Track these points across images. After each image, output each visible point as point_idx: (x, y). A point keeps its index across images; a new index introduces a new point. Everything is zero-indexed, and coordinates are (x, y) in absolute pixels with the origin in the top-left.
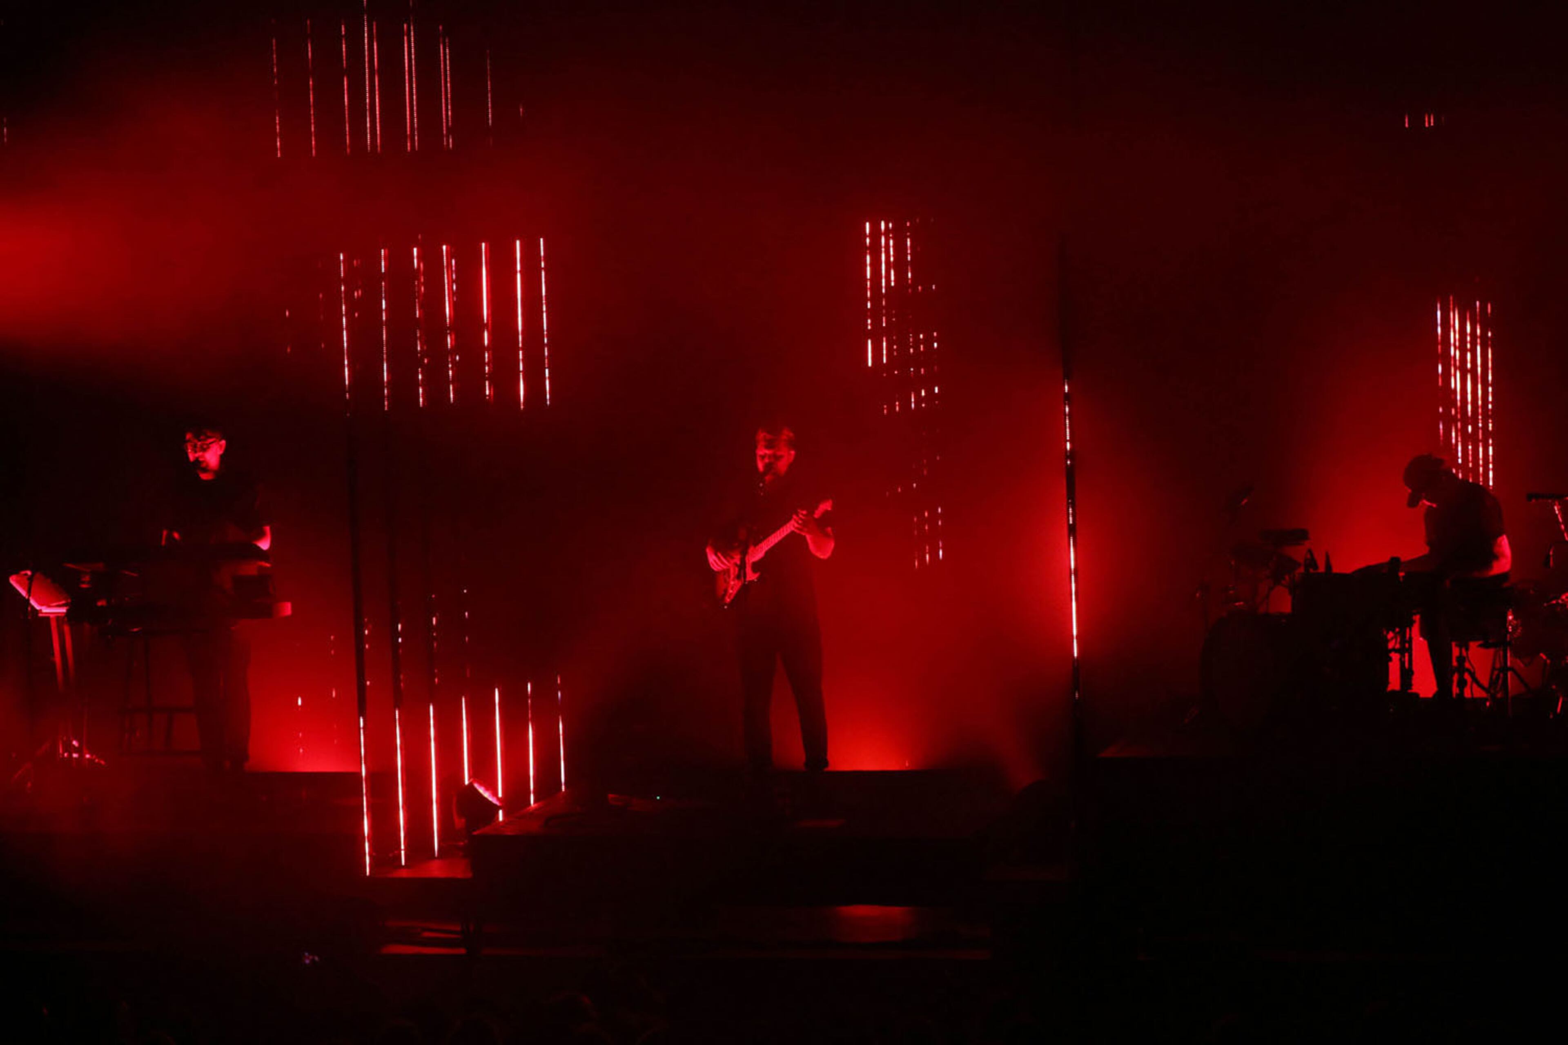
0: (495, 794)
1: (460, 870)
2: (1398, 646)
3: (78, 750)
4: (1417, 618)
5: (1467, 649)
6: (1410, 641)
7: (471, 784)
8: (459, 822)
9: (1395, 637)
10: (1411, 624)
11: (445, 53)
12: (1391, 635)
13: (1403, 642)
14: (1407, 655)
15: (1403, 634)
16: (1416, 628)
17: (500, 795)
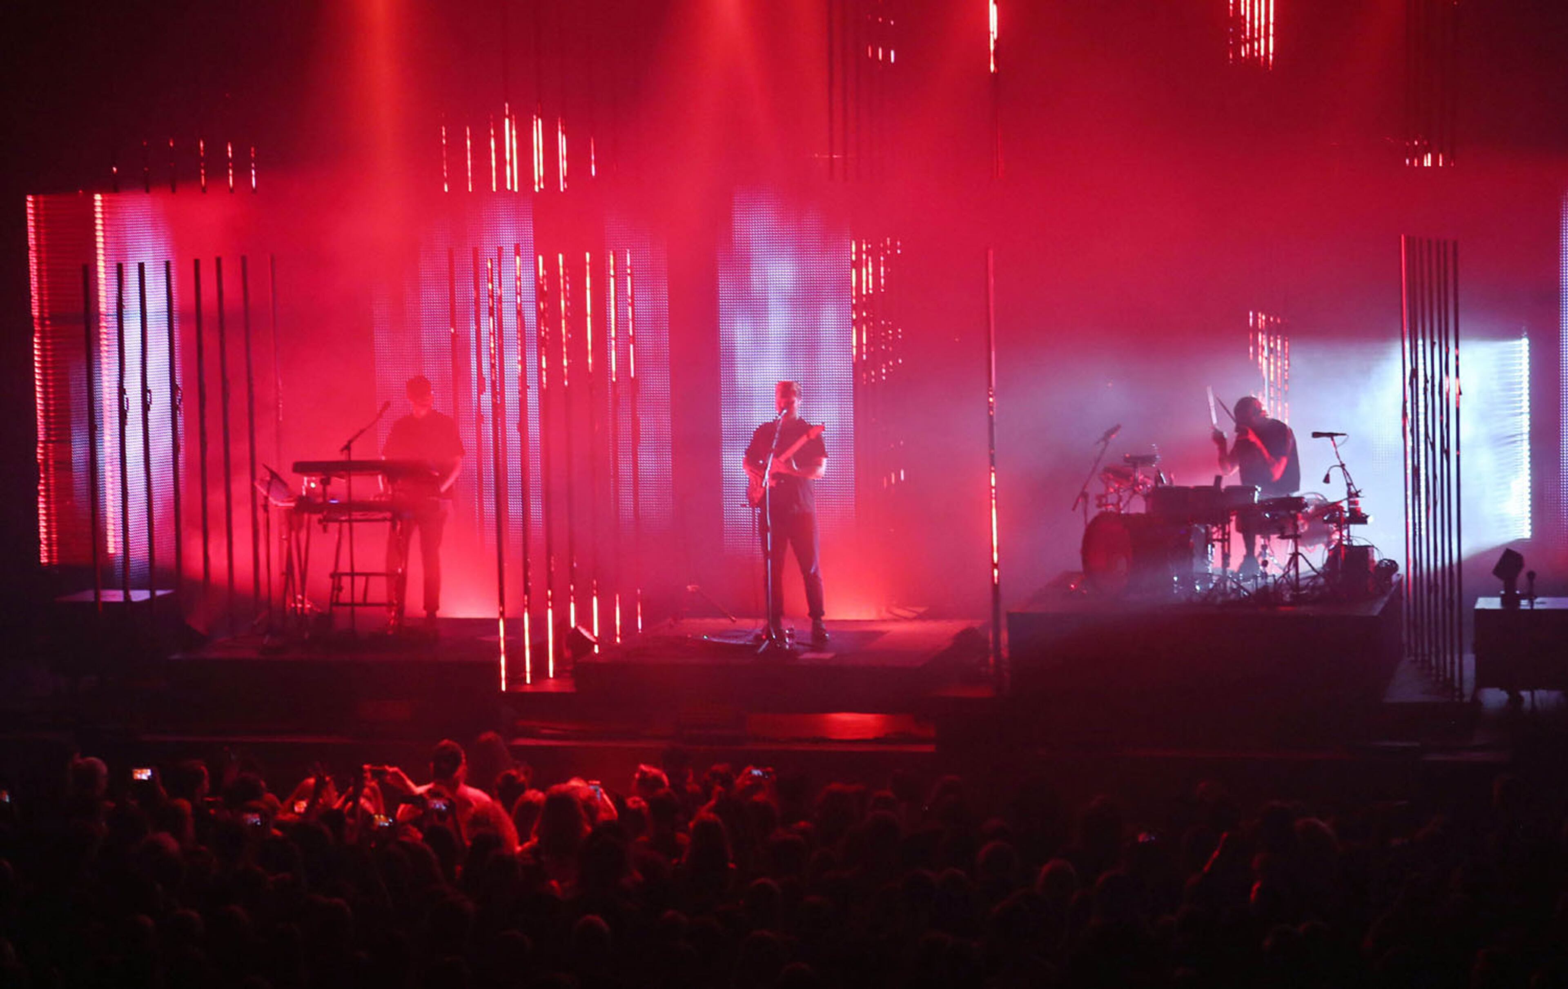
0: (592, 632)
1: (568, 687)
2: (1220, 537)
3: (302, 602)
4: (1234, 518)
5: (1269, 540)
6: (1229, 534)
7: (576, 627)
8: (567, 654)
9: (1218, 531)
10: (1229, 521)
11: (562, 142)
12: (1215, 529)
13: (1223, 535)
14: (1226, 543)
15: (1223, 529)
16: (1233, 525)
17: (596, 634)
